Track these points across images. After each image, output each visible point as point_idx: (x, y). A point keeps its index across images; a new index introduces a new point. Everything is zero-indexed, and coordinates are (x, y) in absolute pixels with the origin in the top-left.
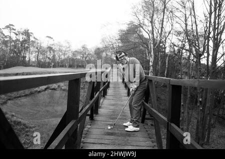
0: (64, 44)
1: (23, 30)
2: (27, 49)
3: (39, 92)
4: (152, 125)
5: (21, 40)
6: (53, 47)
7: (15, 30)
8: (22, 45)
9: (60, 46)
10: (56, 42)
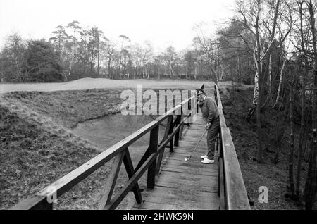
0: (144, 47)
1: (90, 29)
2: (95, 53)
3: (114, 113)
4: (254, 160)
5: (88, 42)
6: (130, 50)
7: (80, 28)
8: (89, 49)
9: (138, 49)
10: (132, 43)
